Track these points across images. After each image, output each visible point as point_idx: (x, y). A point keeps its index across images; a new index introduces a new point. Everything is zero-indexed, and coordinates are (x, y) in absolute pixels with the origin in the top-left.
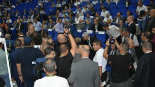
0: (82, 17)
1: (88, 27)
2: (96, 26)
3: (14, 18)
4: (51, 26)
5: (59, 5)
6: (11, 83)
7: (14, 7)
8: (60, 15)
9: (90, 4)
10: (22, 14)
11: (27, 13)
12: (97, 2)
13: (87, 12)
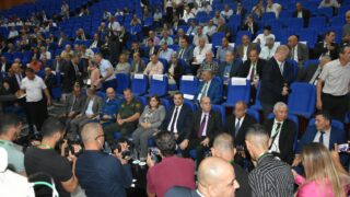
3: (55, 49)
4: (137, 66)
7: (54, 25)
9: (218, 17)
10: (73, 40)
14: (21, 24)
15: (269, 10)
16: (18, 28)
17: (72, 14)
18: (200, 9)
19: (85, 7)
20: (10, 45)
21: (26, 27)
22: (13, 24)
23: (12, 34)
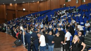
0: (61, 23)
1: (62, 27)
2: (65, 27)
5: (54, 17)
6: (24, 43)
7: (37, 18)
8: (53, 22)
10: (39, 21)
11: (41, 21)
12: (70, 16)
13: (64, 21)
14: (30, 17)
15: (78, 16)
16: (30, 18)
17: (41, 16)
18: (65, 15)
19: (43, 14)
20: (28, 21)
21: (31, 18)
22: (29, 17)
23: (29, 19)
